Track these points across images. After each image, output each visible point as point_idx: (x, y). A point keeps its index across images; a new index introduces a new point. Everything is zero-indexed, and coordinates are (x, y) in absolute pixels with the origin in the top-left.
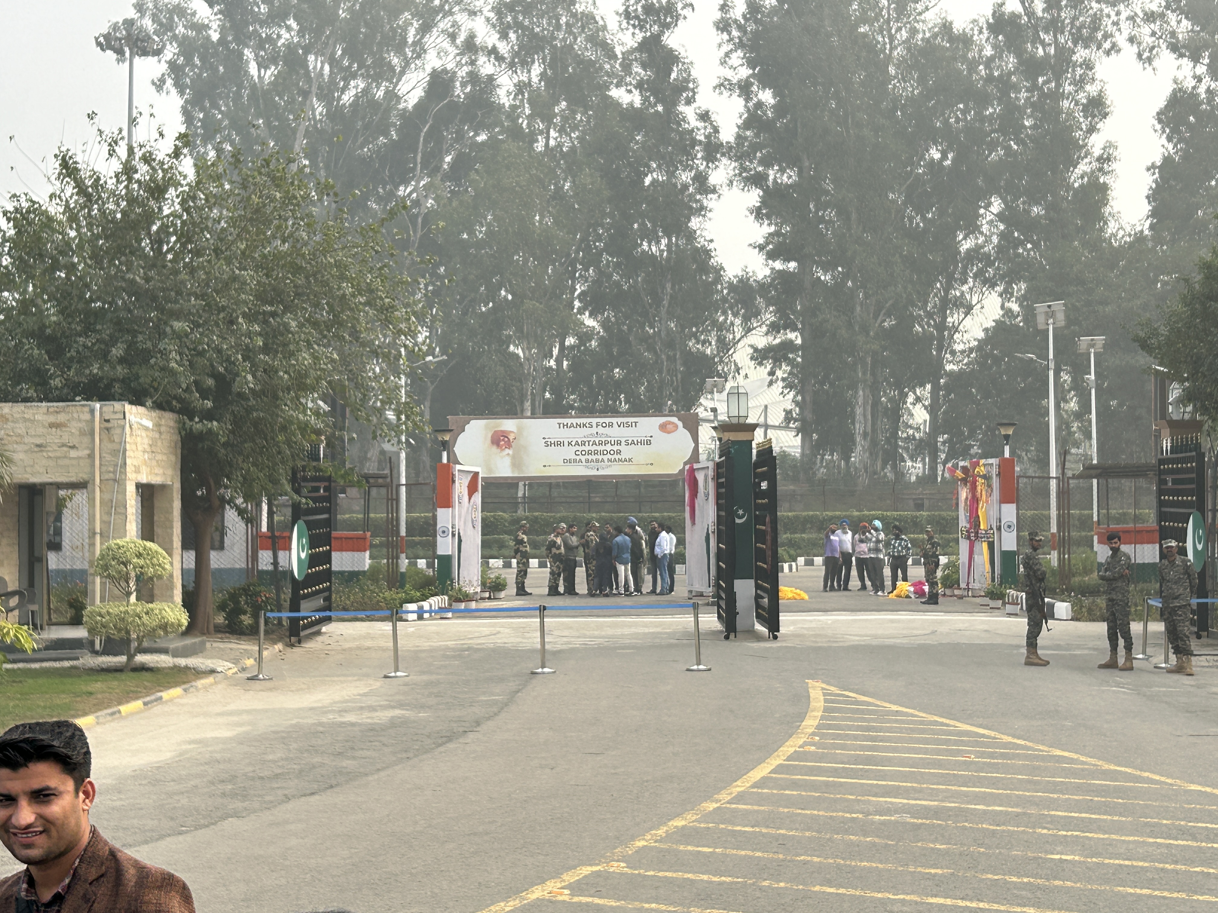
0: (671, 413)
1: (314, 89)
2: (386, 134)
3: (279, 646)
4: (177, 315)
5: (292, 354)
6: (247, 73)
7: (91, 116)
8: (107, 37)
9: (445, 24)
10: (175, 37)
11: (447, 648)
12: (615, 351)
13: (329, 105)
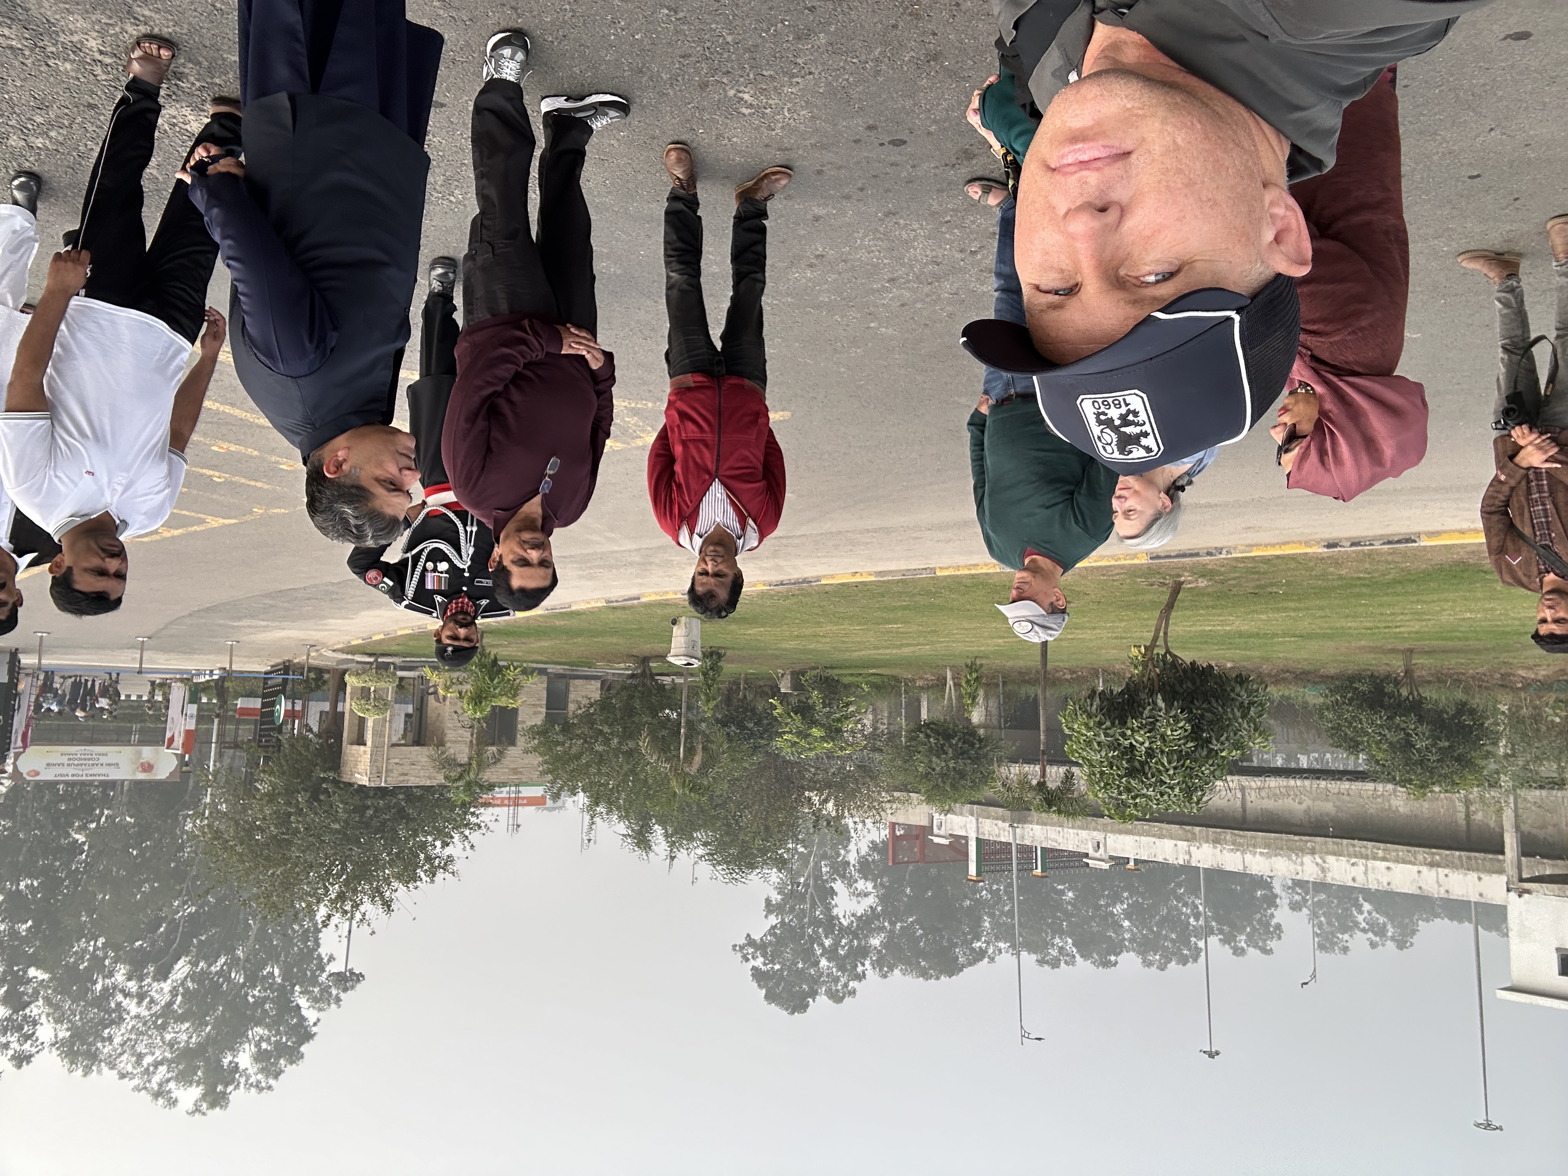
0: (29, 782)
1: (241, 963)
2: (200, 941)
3: (296, 661)
4: (337, 831)
5: (275, 813)
6: (281, 969)
7: (373, 933)
8: (359, 980)
9: (156, 1009)
10: (320, 985)
11: (199, 654)
12: (63, 820)
13: (234, 955)
